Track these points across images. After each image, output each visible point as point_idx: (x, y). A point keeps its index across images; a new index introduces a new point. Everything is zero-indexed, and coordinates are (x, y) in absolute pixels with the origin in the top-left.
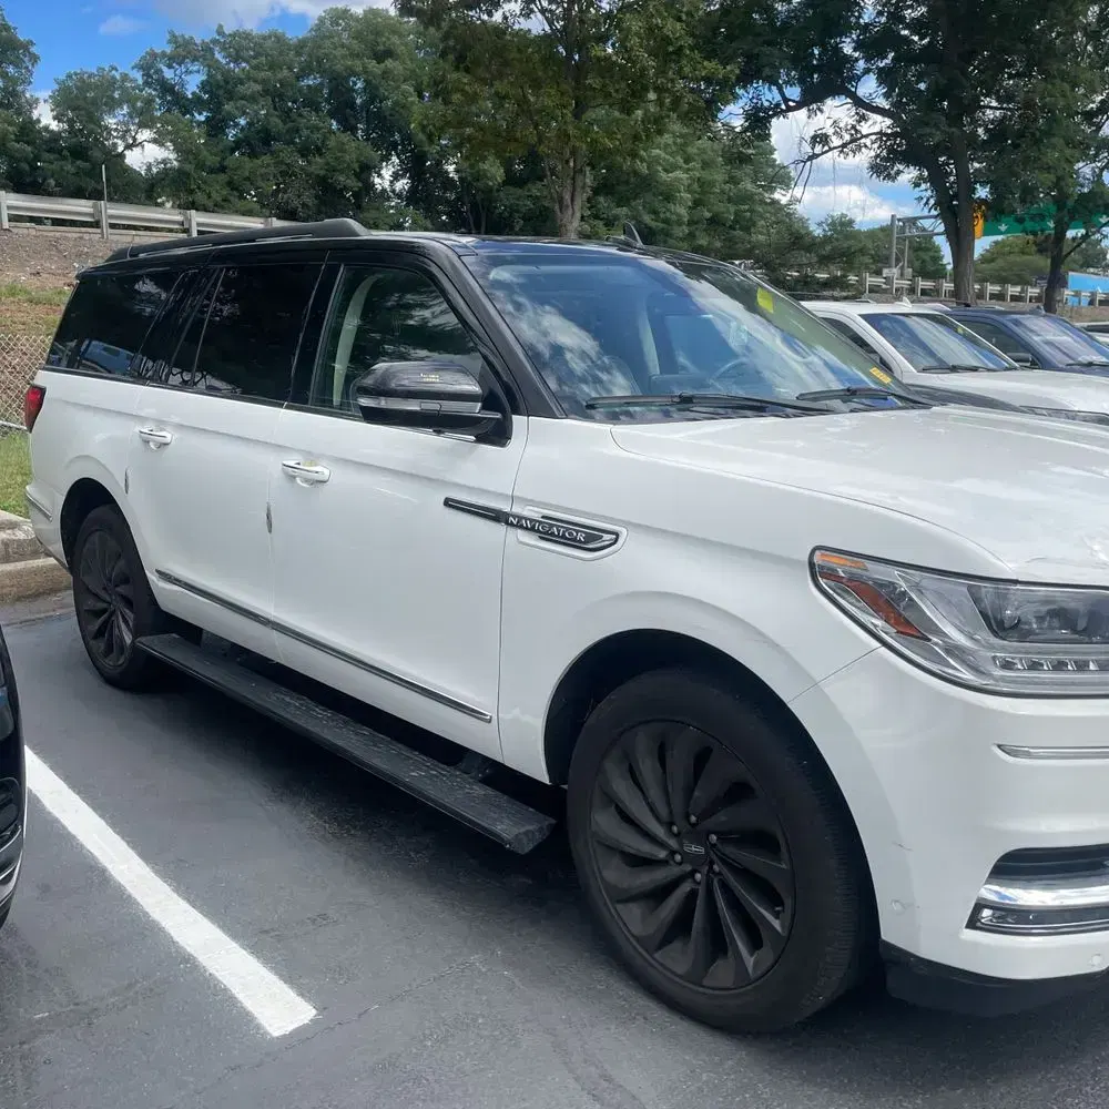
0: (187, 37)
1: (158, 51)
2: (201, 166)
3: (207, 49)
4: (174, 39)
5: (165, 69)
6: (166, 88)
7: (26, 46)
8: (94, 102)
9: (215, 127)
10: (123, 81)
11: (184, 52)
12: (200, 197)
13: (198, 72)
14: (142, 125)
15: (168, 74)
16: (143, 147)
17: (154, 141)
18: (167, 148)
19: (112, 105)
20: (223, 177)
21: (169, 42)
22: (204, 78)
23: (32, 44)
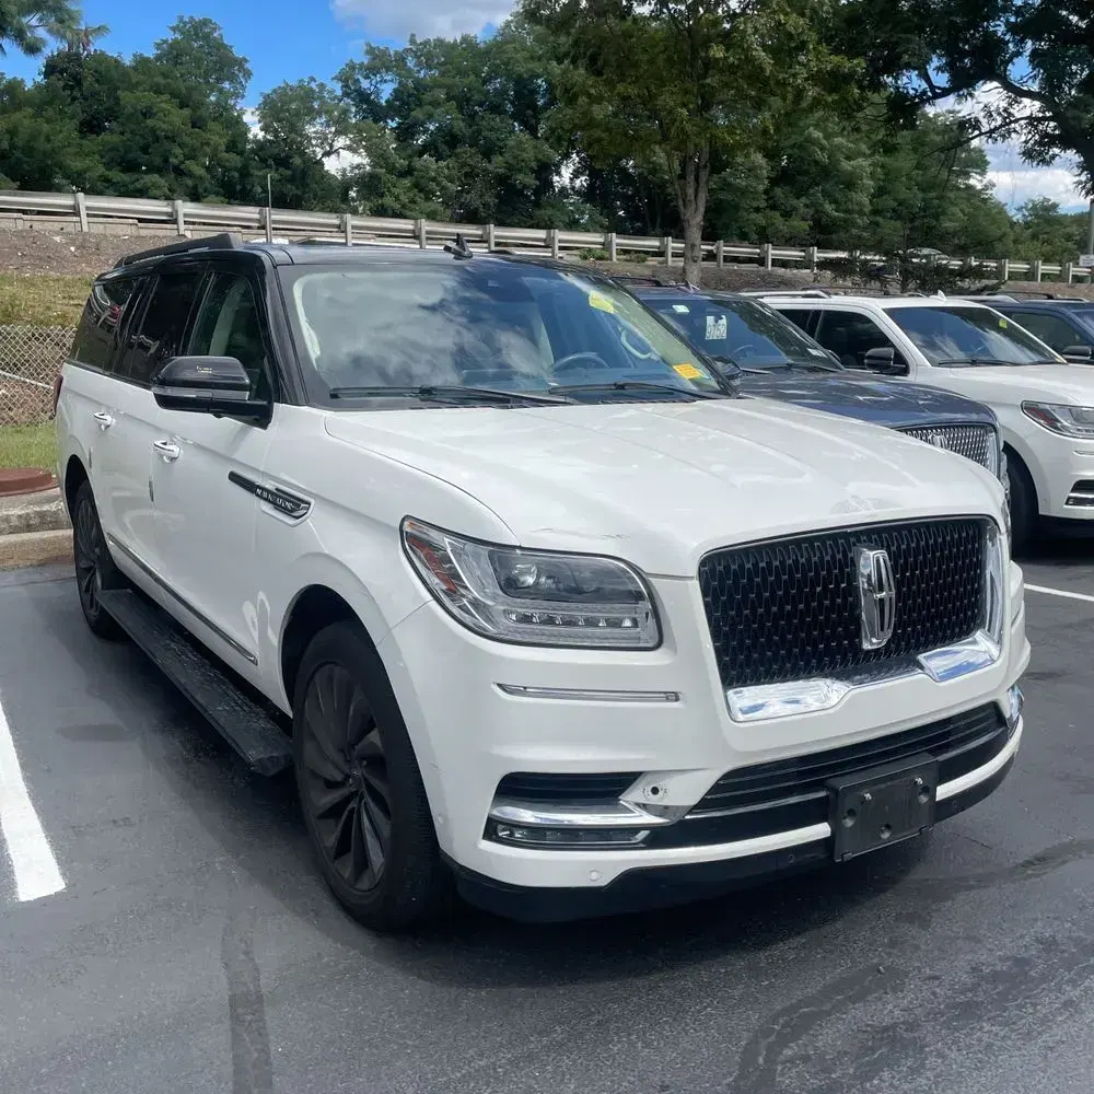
0: (381, 48)
1: (357, 61)
2: (391, 169)
3: (401, 58)
4: (371, 51)
5: (362, 79)
6: (363, 98)
7: (241, 63)
8: (297, 114)
9: (405, 133)
10: (320, 92)
11: (380, 62)
12: (388, 201)
13: (392, 80)
14: (338, 133)
15: (365, 84)
16: (338, 153)
17: (349, 148)
18: (360, 154)
19: (312, 114)
20: (407, 182)
21: (367, 52)
22: (396, 86)
23: (246, 61)
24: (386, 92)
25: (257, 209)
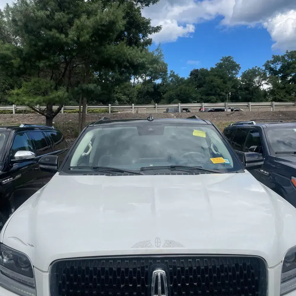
0: (277, 55)
1: (269, 60)
2: (279, 88)
3: (283, 57)
4: (274, 57)
5: (271, 65)
6: (271, 69)
7: (238, 66)
8: (251, 77)
9: (284, 78)
10: (258, 70)
11: (276, 59)
12: (277, 96)
13: (280, 64)
14: (263, 80)
15: (272, 66)
16: (263, 85)
17: (266, 84)
18: (269, 85)
19: (256, 76)
20: (284, 90)
21: (273, 57)
24: (278, 67)
25: (224, 103)
